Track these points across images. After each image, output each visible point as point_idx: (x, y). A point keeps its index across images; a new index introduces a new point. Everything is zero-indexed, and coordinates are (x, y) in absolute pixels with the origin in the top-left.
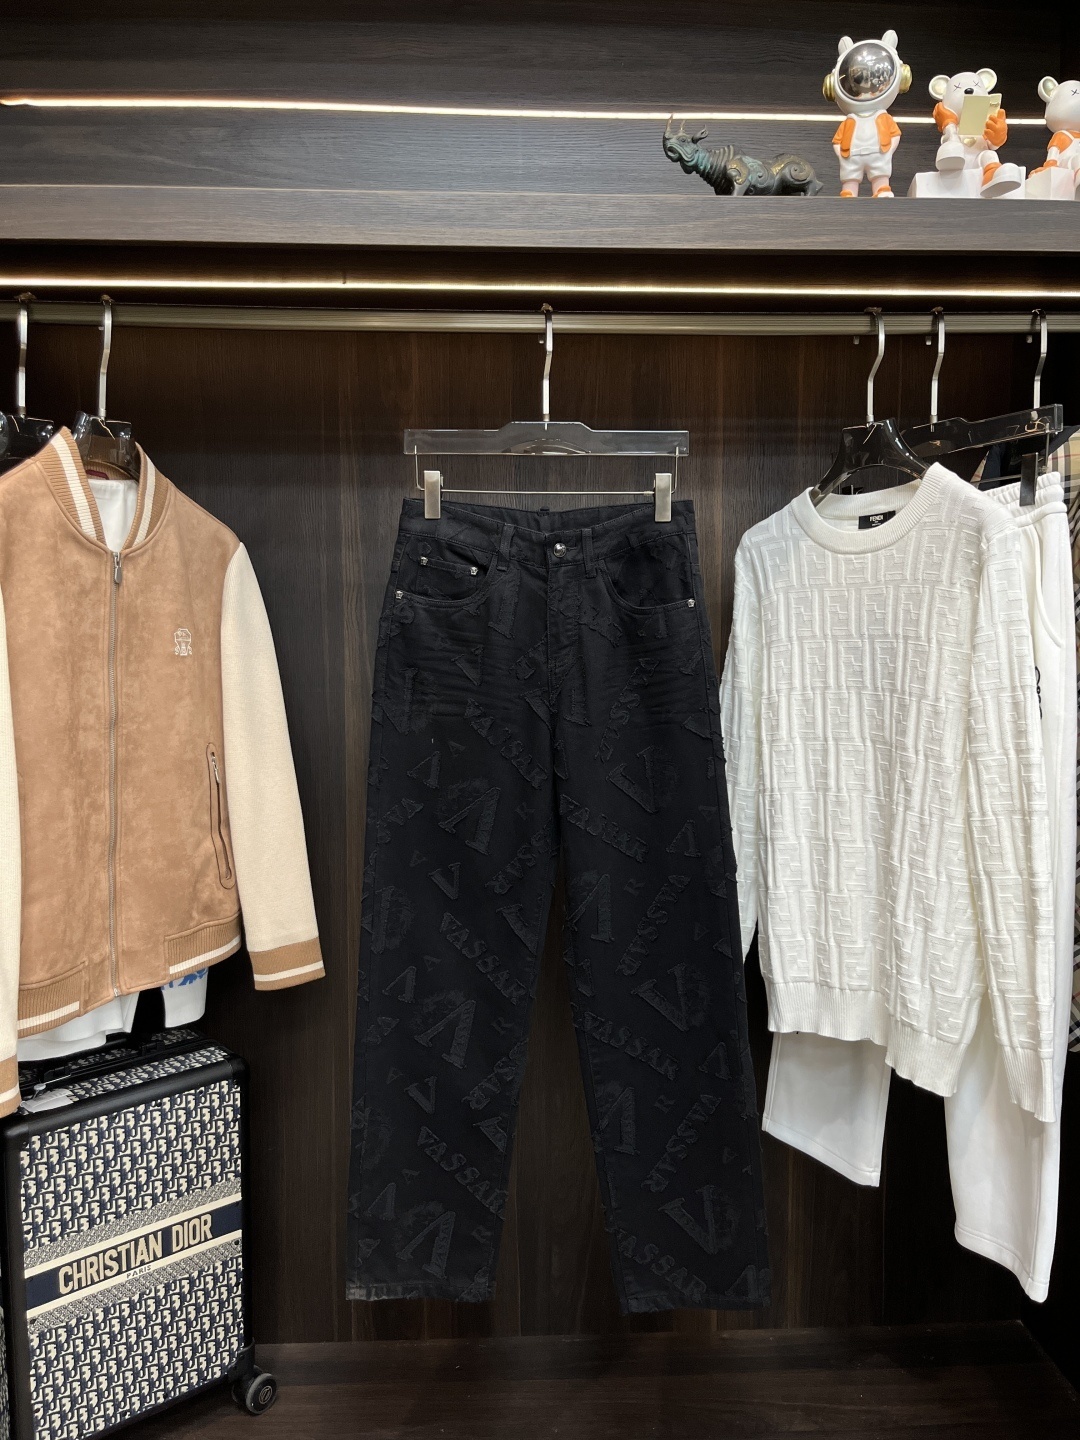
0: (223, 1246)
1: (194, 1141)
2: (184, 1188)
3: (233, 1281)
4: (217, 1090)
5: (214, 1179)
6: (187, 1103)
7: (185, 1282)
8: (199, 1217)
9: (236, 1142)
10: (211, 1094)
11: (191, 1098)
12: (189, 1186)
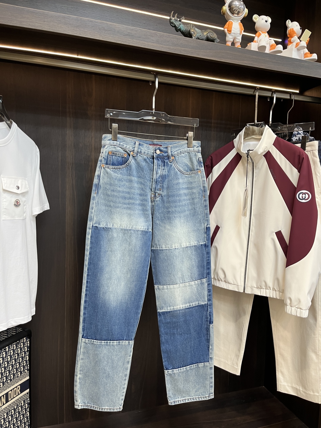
0: (24, 395)
1: (15, 361)
2: (12, 378)
3: (27, 407)
4: (22, 341)
5: (21, 373)
6: (14, 347)
7: (13, 411)
8: (16, 387)
9: (28, 359)
10: (20, 343)
11: (14, 345)
12: (14, 377)
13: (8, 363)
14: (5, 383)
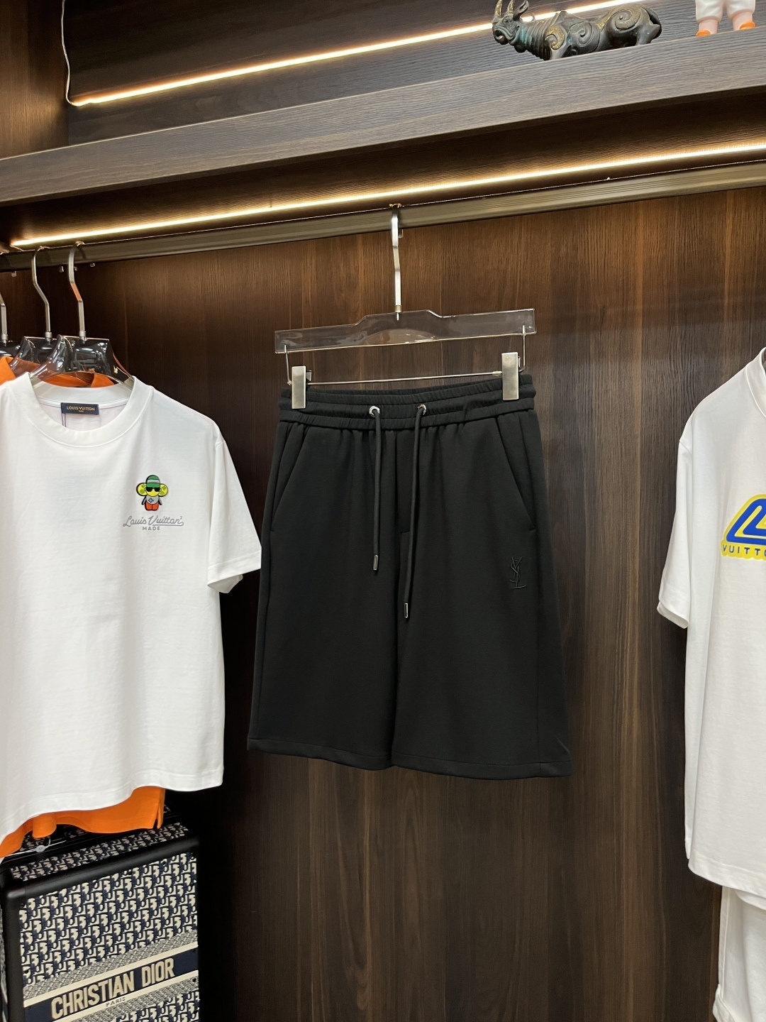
0: (183, 982)
1: (159, 902)
2: (151, 938)
3: (192, 1010)
4: (177, 861)
5: (175, 931)
6: (153, 871)
7: (153, 1010)
8: (163, 960)
9: (193, 902)
10: (172, 864)
11: (156, 868)
12: (155, 937)
13: (138, 903)
14: (132, 946)
